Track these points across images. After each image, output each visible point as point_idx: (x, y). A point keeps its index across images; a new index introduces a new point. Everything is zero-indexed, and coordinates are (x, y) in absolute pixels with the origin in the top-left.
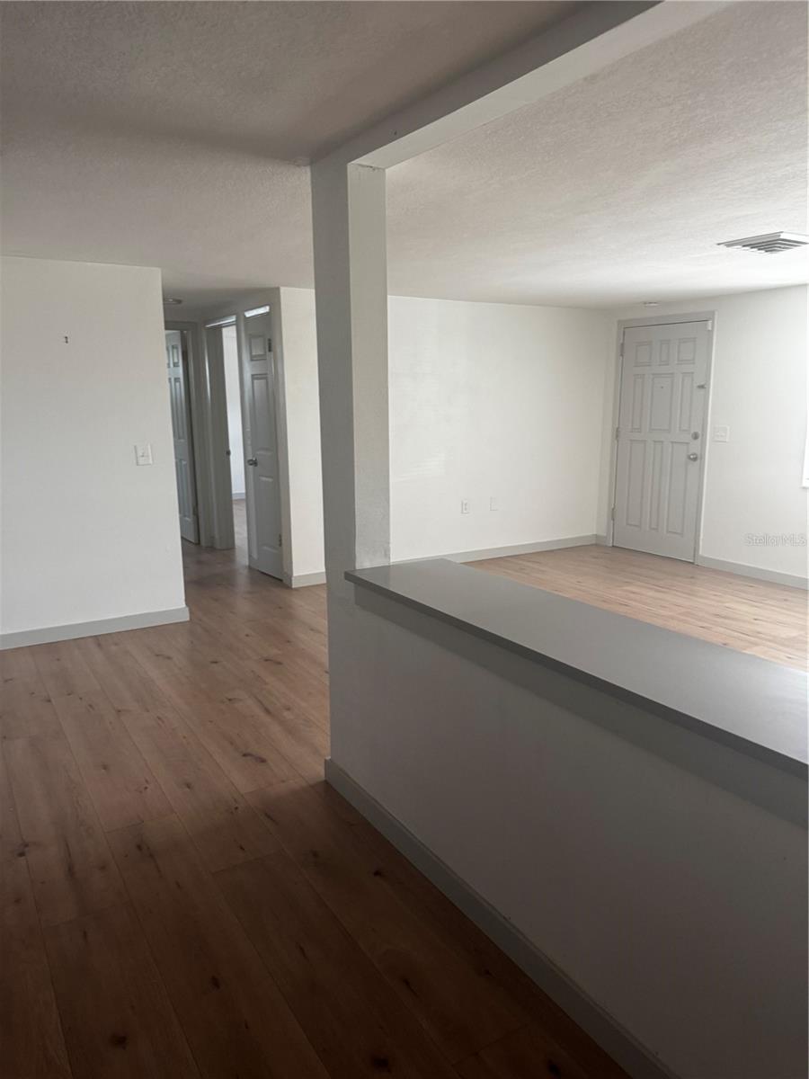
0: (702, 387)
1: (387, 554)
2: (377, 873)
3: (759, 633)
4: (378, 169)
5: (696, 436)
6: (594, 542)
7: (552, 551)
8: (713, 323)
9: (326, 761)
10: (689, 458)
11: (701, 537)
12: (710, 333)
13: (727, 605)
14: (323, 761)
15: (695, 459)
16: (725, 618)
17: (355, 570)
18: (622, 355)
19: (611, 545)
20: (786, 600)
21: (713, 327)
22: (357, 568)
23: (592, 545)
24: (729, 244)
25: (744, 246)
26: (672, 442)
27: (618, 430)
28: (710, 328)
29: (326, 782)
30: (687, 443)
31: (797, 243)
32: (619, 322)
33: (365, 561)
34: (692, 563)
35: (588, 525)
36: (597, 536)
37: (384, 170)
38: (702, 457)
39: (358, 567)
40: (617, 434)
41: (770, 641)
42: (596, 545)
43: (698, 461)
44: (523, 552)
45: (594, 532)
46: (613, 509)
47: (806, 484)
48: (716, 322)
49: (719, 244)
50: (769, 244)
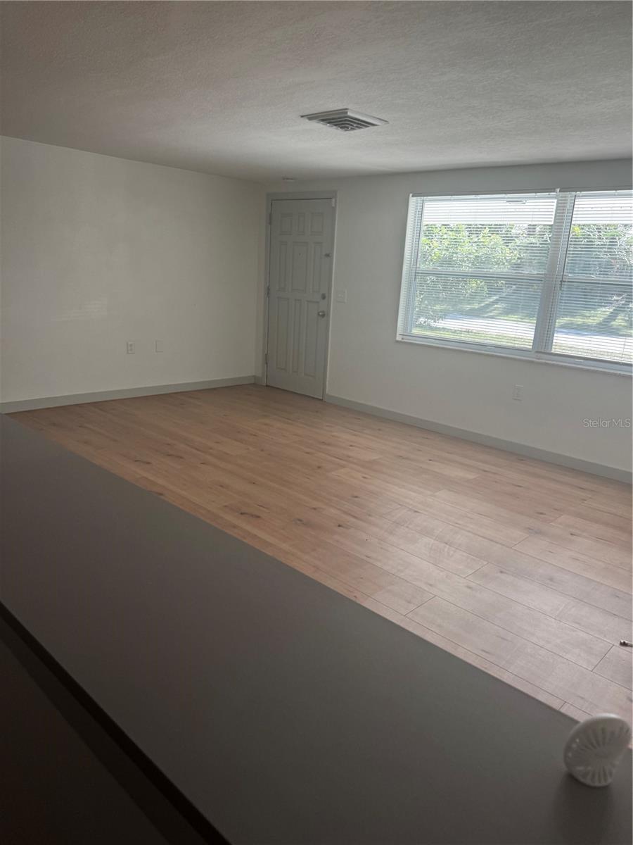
0: (327, 255)
3: (349, 457)
5: (324, 297)
6: (253, 381)
7: (215, 389)
8: (336, 200)
10: (319, 314)
11: (328, 379)
12: (334, 209)
13: (335, 434)
15: (323, 316)
16: (329, 445)
18: (270, 223)
19: (265, 384)
20: (379, 430)
21: (336, 204)
23: (250, 385)
24: (311, 117)
25: (322, 121)
26: (308, 301)
27: (269, 289)
28: (333, 205)
30: (318, 302)
31: (367, 124)
32: (268, 194)
34: (322, 400)
35: (247, 366)
36: (254, 377)
38: (328, 315)
40: (268, 290)
41: (354, 463)
42: (255, 385)
43: (325, 317)
45: (254, 374)
46: (266, 355)
47: (399, 338)
48: (338, 199)
49: (302, 116)
50: (341, 120)
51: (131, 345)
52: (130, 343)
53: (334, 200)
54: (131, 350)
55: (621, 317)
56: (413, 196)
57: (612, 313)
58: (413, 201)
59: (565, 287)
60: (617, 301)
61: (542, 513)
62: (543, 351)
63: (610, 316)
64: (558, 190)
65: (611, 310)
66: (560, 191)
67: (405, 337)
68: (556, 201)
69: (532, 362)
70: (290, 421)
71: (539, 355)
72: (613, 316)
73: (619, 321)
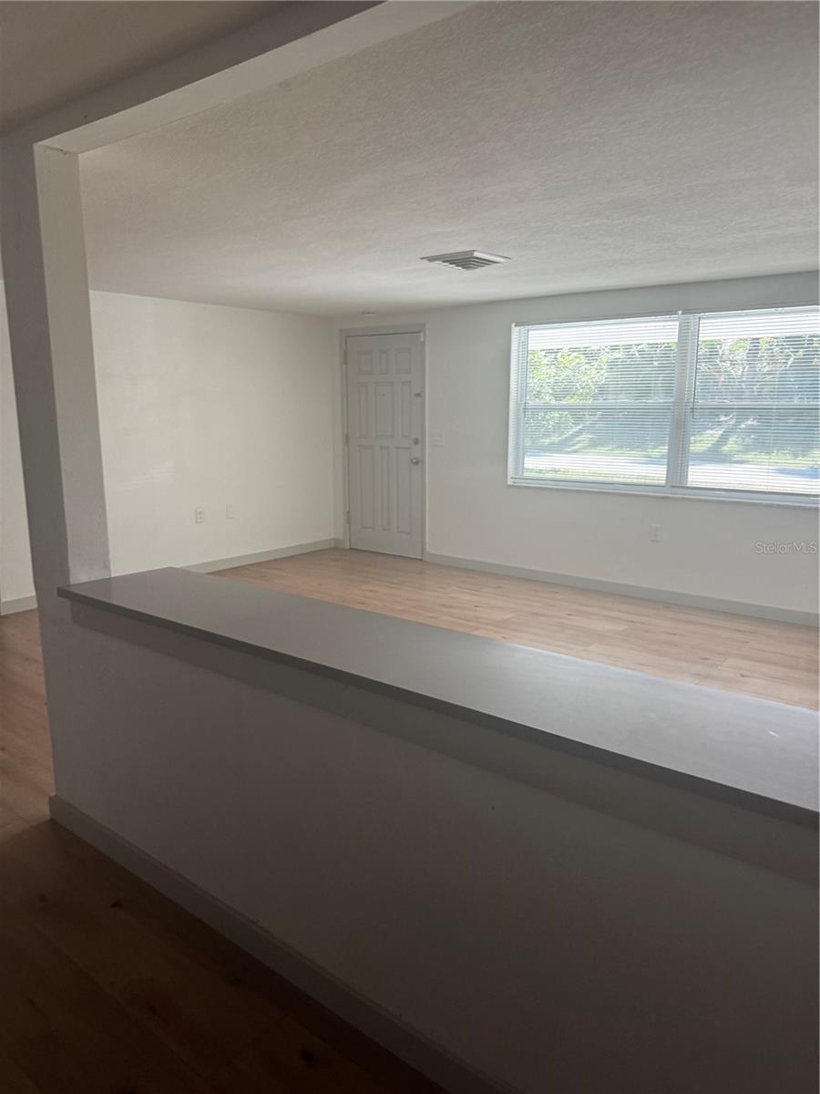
0: (418, 395)
1: (107, 566)
2: (116, 905)
3: (479, 618)
4: (70, 153)
5: (416, 442)
6: (332, 546)
7: (292, 557)
8: (425, 335)
9: (51, 799)
10: (412, 462)
11: (427, 535)
12: (423, 344)
13: (451, 595)
14: (47, 799)
15: (417, 463)
16: (451, 607)
17: (70, 586)
18: (346, 363)
19: (348, 547)
20: (499, 587)
21: (425, 338)
22: (72, 583)
23: (330, 549)
24: (431, 259)
25: (444, 262)
26: (398, 448)
27: (347, 437)
28: (422, 340)
29: (52, 820)
30: (409, 448)
31: (490, 262)
32: (341, 331)
33: (81, 575)
34: (422, 560)
35: (326, 529)
36: (335, 540)
37: (76, 155)
38: (423, 462)
39: (73, 581)
40: (347, 440)
41: (487, 624)
42: (335, 548)
43: (420, 464)
44: (264, 560)
45: (332, 536)
46: (348, 512)
47: (510, 482)
48: (427, 332)
49: (422, 258)
50: (465, 261)
51: (200, 513)
52: (199, 511)
53: (422, 334)
54: (200, 518)
55: (732, 439)
56: (516, 326)
57: (722, 435)
58: (515, 331)
59: (697, 414)
60: (726, 421)
61: (706, 659)
62: (678, 485)
63: (718, 441)
64: (680, 312)
65: (721, 432)
66: (682, 314)
67: (517, 481)
68: (677, 323)
69: (668, 498)
70: (394, 586)
71: (675, 489)
72: (723, 439)
73: (731, 445)
